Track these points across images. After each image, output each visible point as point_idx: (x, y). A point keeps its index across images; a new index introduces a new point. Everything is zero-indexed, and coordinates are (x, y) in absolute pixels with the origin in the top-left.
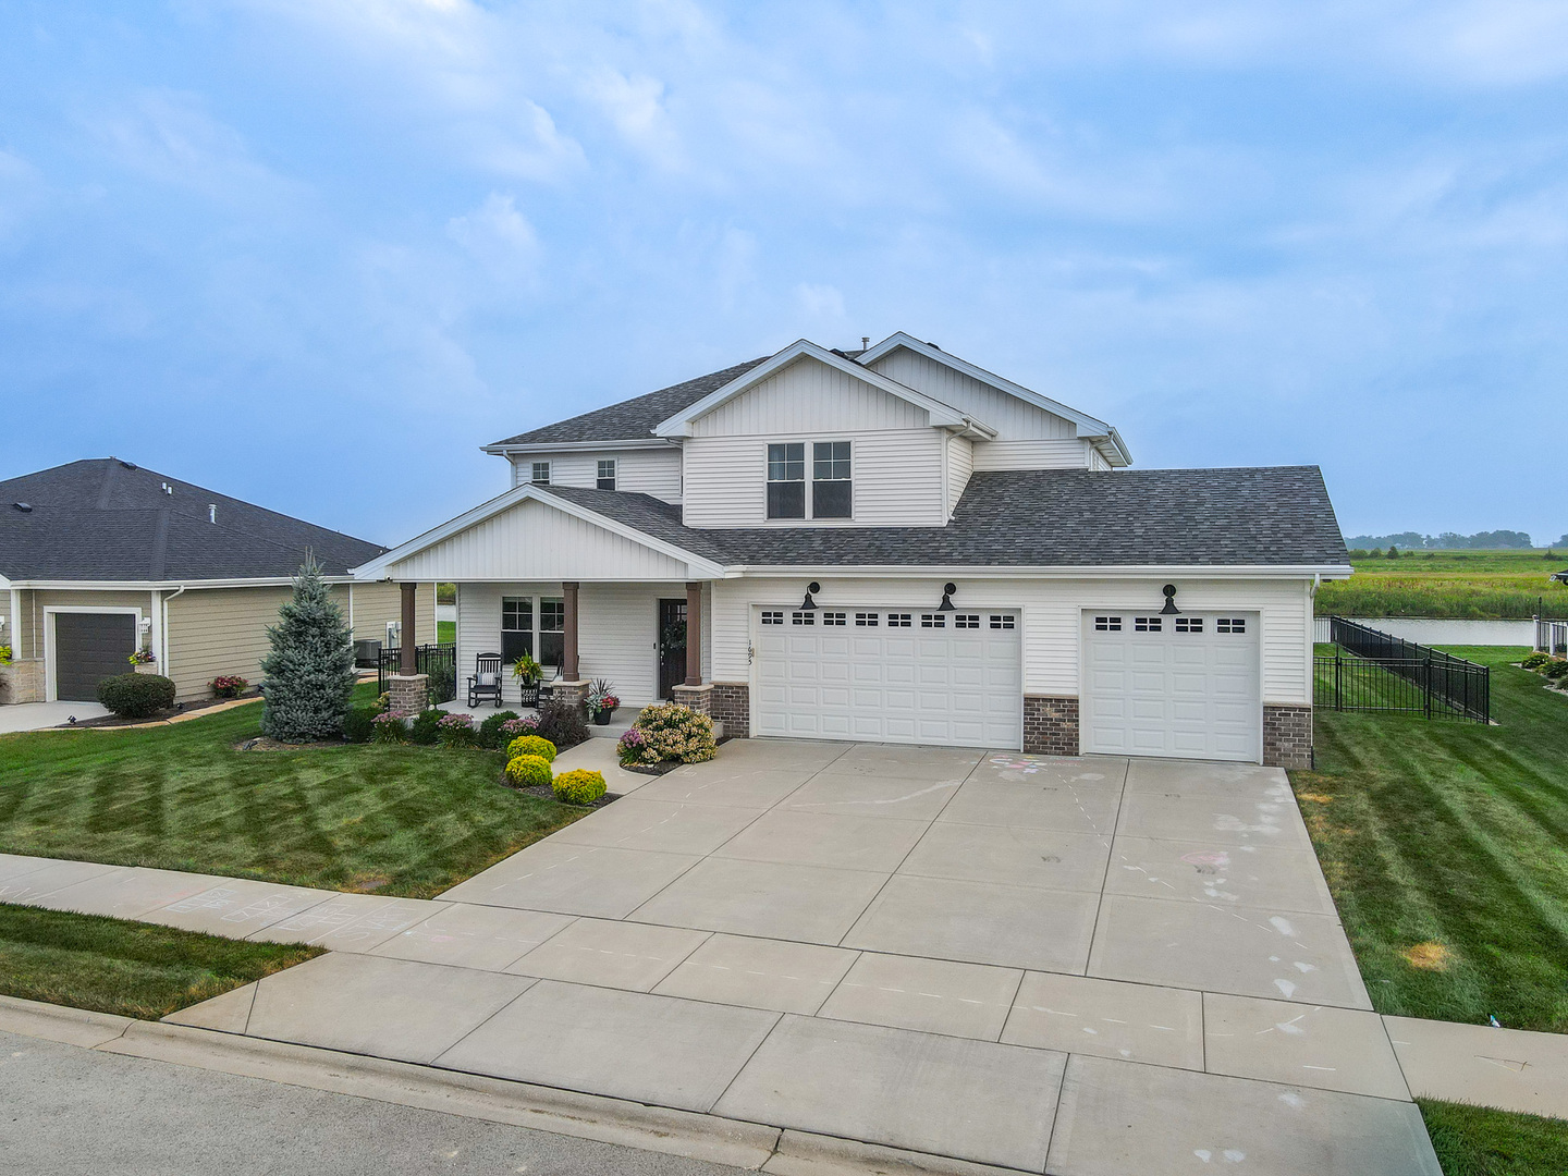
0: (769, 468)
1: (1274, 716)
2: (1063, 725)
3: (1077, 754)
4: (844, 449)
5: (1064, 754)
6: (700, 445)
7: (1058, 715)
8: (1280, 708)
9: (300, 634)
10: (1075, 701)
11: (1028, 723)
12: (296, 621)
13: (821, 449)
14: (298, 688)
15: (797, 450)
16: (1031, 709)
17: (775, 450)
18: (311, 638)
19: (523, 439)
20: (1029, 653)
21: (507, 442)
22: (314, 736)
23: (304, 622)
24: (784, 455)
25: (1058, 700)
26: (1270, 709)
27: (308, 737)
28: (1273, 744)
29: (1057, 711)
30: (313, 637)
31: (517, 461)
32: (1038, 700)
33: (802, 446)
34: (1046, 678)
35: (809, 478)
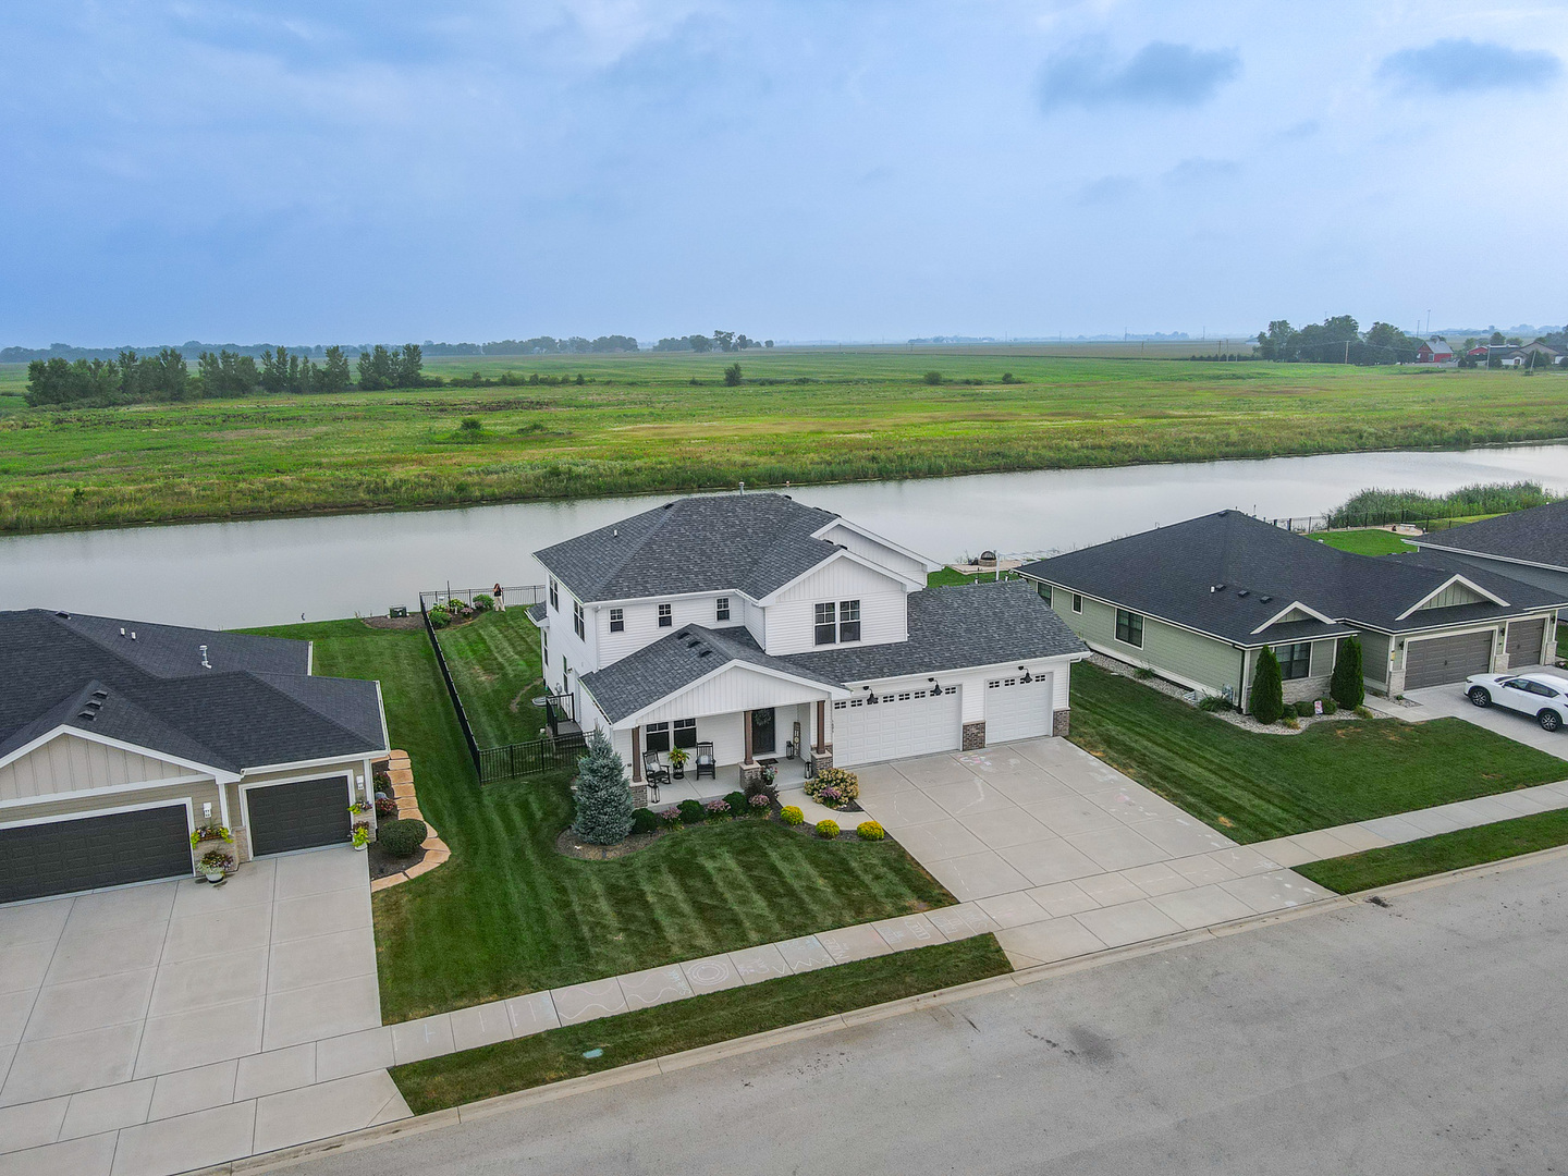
0: (816, 618)
1: (1057, 715)
2: (979, 735)
3: (984, 747)
4: (856, 603)
5: (979, 748)
7: (977, 731)
8: (1059, 711)
10: (984, 723)
11: (964, 737)
13: (844, 605)
15: (831, 606)
16: (966, 730)
17: (819, 607)
20: (964, 703)
24: (824, 610)
25: (977, 724)
26: (1055, 713)
28: (1056, 727)
29: (977, 729)
32: (968, 726)
33: (833, 604)
34: (971, 715)
35: (838, 622)
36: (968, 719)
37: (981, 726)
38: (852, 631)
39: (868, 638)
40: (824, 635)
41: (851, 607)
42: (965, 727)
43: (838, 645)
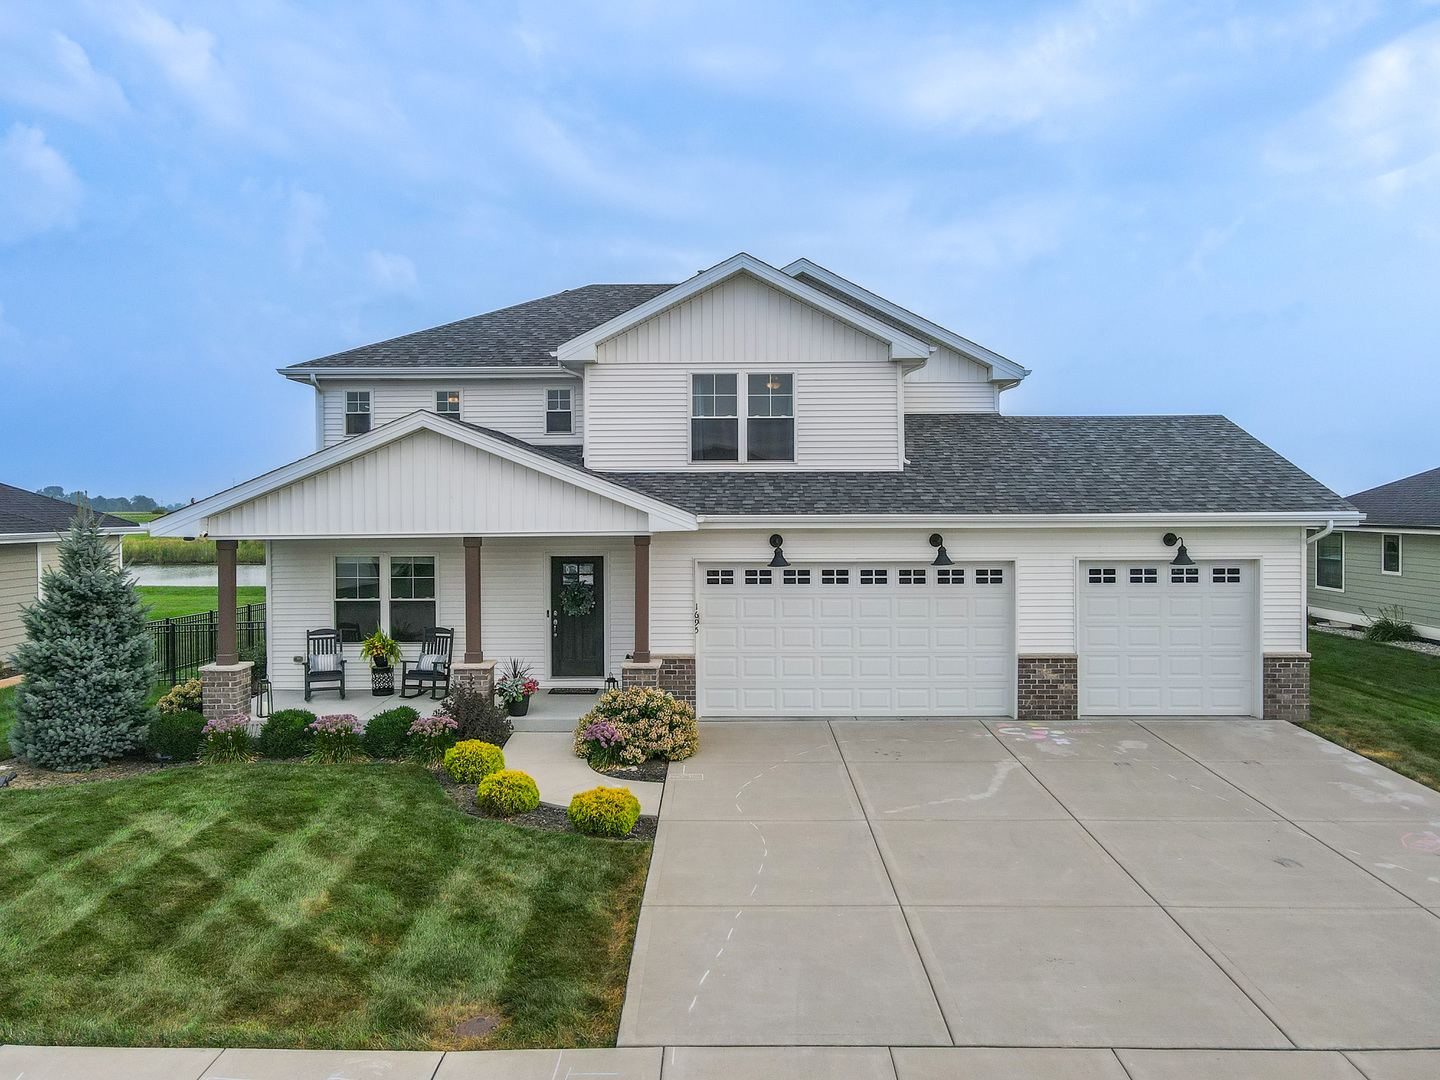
0: (694, 403)
1: (1273, 665)
2: (1061, 687)
3: (1076, 718)
4: (785, 381)
5: (1062, 718)
6: (605, 372)
7: (1055, 676)
8: (1280, 659)
9: (77, 615)
10: (1073, 660)
11: (1023, 687)
12: (72, 596)
13: (757, 382)
14: (82, 692)
15: (729, 381)
16: (1027, 671)
17: (701, 382)
18: (97, 621)
19: (332, 361)
20: (1023, 610)
21: (313, 364)
22: (105, 759)
23: (83, 598)
24: (711, 387)
25: (1056, 660)
26: (1270, 661)
27: (97, 761)
28: (1274, 696)
29: (1054, 672)
30: (100, 618)
31: (324, 388)
32: (1033, 660)
33: (734, 377)
34: (1041, 636)
35: (743, 414)
36: (1031, 644)
37: (1066, 666)
38: (774, 437)
39: (811, 455)
40: (711, 440)
41: (774, 389)
42: (1025, 663)
43: (743, 465)
